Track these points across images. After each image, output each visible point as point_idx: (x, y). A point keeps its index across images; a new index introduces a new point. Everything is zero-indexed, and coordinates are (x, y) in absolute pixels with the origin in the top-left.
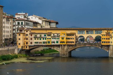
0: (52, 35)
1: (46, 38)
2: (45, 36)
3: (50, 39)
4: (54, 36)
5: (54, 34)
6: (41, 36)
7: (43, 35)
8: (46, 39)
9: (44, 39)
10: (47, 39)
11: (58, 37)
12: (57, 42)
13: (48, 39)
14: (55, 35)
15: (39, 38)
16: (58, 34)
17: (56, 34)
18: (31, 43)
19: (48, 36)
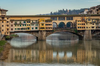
0: (31, 22)
1: (25, 25)
2: (25, 22)
3: (29, 25)
4: (33, 23)
5: (33, 21)
6: (20, 22)
7: (22, 22)
11: (36, 23)
12: (36, 28)
13: (28, 25)
15: (19, 24)
16: (36, 21)
18: (12, 29)
19: (27, 23)
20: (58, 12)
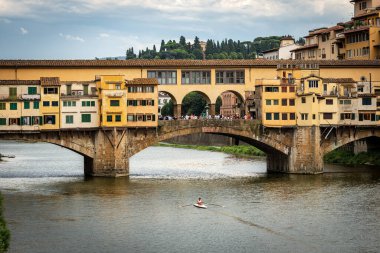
0: (63, 89)
1: (36, 102)
2: (32, 91)
3: (55, 104)
4: (70, 93)
5: (69, 86)
6: (13, 92)
7: (22, 91)
8: (36, 106)
9: (32, 104)
10: (41, 104)
11: (86, 95)
12: (86, 118)
13: (46, 104)
14: (74, 87)
15: (7, 100)
16: (86, 85)
17: (78, 83)
19: (45, 93)
20: (158, 50)
